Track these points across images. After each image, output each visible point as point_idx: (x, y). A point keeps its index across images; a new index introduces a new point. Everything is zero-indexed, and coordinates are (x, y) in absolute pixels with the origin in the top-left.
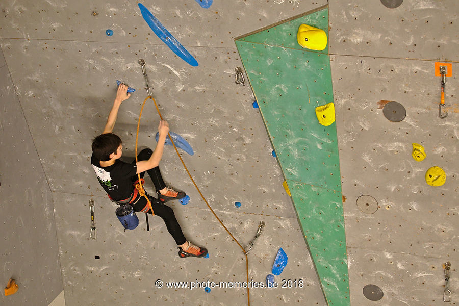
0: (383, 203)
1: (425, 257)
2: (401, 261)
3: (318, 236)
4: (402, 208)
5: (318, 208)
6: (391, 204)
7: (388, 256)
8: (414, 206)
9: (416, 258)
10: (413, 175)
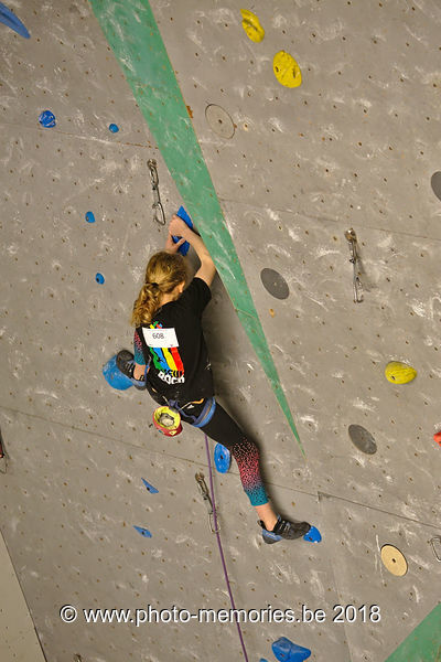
0: (238, 119)
1: (319, 219)
2: (291, 226)
3: (185, 180)
4: (263, 129)
5: (171, 129)
6: (248, 120)
7: (273, 216)
8: (277, 124)
9: (308, 220)
10: (259, 68)
